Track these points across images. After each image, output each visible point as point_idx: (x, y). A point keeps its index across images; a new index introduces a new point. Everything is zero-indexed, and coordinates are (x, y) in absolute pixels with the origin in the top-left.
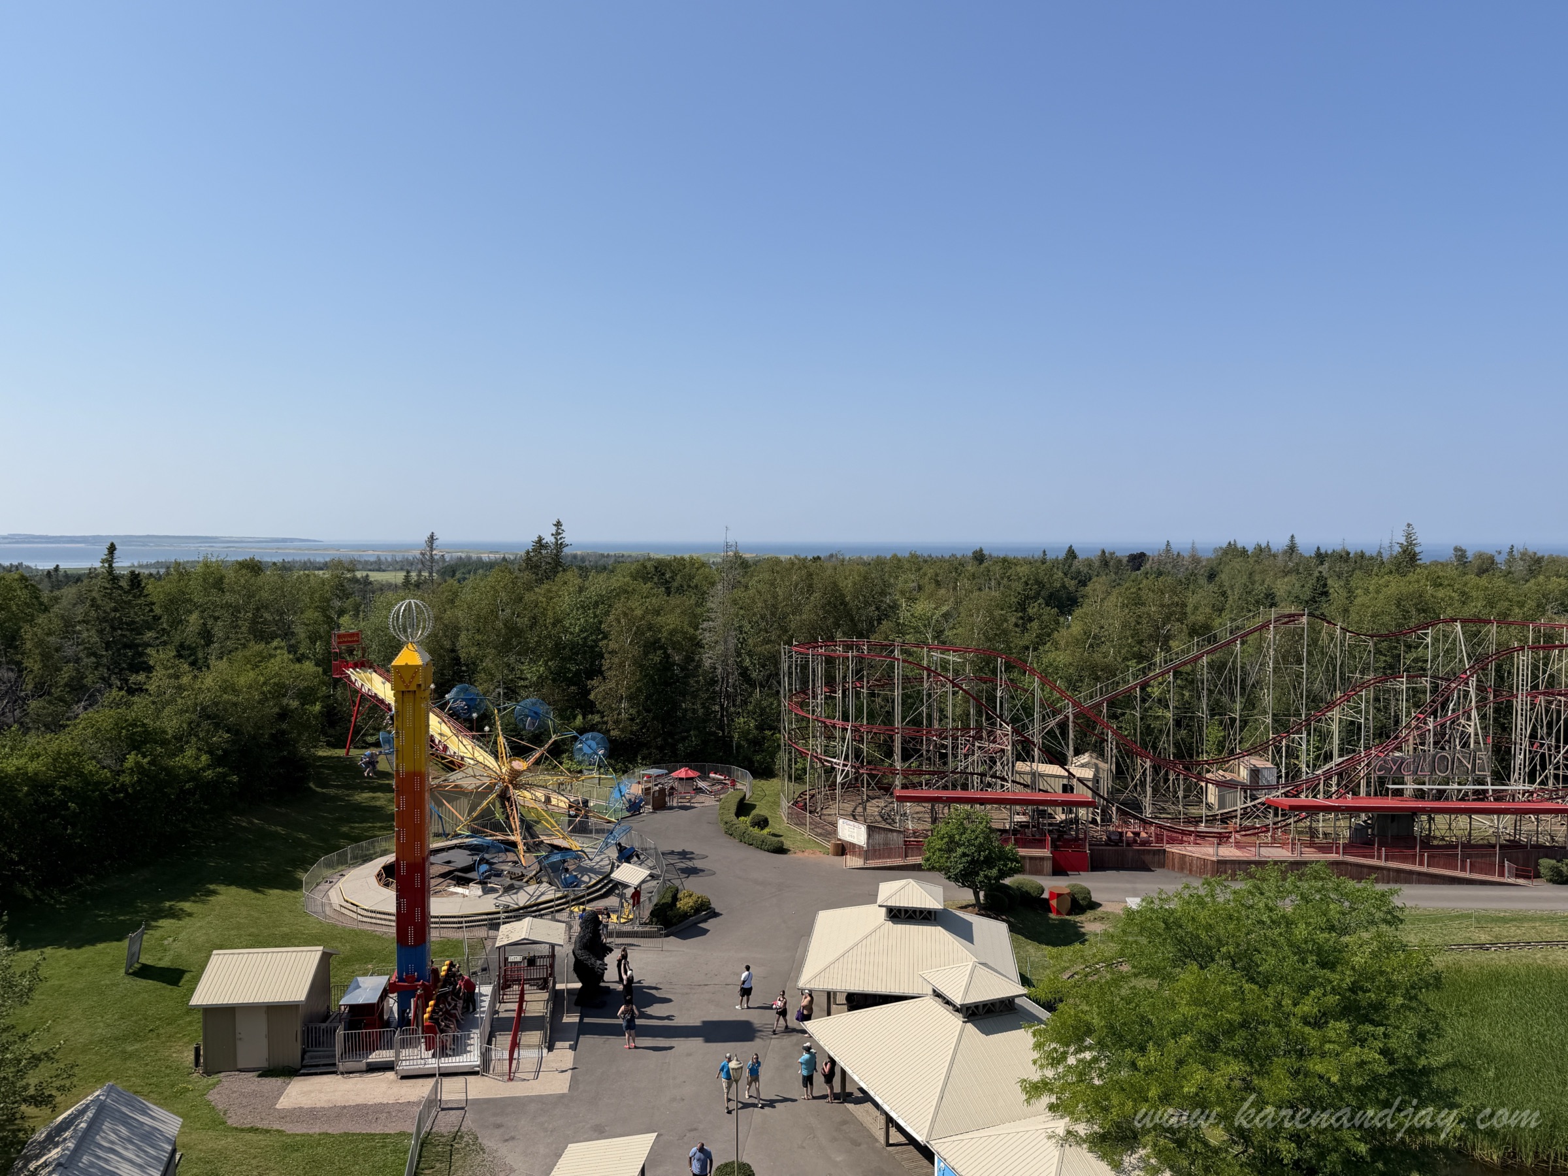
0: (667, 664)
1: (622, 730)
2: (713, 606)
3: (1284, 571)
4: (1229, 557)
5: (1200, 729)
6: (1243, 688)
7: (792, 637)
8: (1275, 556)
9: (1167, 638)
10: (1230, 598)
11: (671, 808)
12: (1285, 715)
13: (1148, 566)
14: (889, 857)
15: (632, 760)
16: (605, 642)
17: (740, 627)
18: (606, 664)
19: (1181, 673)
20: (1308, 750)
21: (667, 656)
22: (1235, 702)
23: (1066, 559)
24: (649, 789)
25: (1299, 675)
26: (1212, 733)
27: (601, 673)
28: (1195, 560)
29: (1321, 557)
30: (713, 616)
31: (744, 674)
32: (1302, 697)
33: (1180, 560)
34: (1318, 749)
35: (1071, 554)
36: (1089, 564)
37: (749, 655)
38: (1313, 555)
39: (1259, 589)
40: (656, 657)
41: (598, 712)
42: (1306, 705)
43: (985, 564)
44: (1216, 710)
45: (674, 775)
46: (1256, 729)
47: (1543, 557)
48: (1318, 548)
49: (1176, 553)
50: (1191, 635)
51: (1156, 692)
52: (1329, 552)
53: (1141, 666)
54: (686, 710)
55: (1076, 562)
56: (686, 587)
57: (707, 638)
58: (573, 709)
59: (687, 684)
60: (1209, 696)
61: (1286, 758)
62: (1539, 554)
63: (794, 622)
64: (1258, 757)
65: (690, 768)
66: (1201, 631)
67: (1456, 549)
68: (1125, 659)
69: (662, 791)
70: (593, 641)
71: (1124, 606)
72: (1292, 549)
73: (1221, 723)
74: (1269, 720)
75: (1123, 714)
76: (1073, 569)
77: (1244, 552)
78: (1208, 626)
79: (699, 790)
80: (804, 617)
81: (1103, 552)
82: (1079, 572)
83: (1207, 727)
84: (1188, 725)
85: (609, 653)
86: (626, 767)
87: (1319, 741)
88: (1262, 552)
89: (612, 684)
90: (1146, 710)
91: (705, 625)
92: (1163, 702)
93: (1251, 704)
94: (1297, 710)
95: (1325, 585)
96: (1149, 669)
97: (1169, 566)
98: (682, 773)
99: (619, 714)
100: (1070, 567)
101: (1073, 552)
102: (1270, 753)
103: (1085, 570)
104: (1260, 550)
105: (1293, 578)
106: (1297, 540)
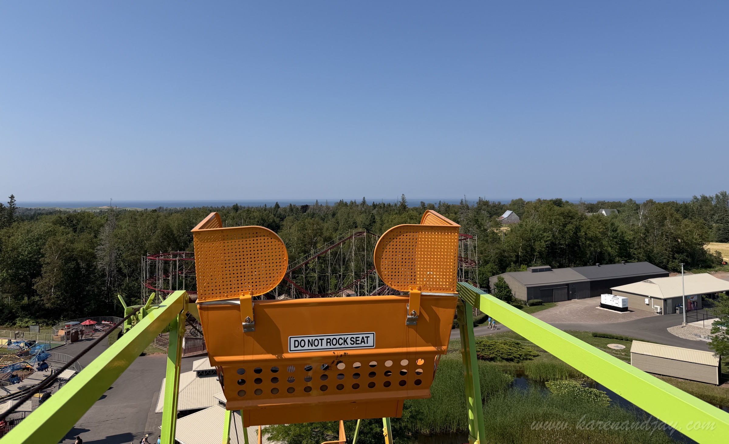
0: (78, 268)
1: (52, 304)
2: (103, 238)
3: (360, 212)
4: (341, 206)
5: (328, 281)
6: (344, 261)
7: (146, 252)
8: (358, 206)
9: (316, 243)
10: (340, 224)
11: (82, 340)
12: (360, 272)
13: (309, 211)
14: (195, 351)
15: (58, 319)
16: (43, 259)
17: (118, 248)
18: (43, 270)
19: (321, 257)
20: (367, 285)
21: (78, 264)
22: (340, 268)
23: (275, 208)
24: (70, 332)
25: (364, 256)
26: (333, 281)
27: (41, 275)
28: (328, 208)
29: (375, 206)
30: (103, 243)
31: (120, 270)
32: (365, 264)
33: (322, 207)
34: (371, 285)
35: (277, 206)
36: (285, 210)
37: (123, 261)
38: (372, 205)
39: (351, 221)
40: (72, 265)
41: (38, 295)
42: (366, 267)
43: (239, 212)
44: (334, 271)
45: (83, 324)
46: (349, 278)
47: (450, 205)
48: (374, 202)
49: (320, 205)
50: (324, 242)
51: (311, 266)
52: (378, 204)
53: (305, 255)
54: (89, 291)
55: (279, 209)
56: (85, 228)
57: (99, 254)
58: (23, 294)
59: (90, 278)
60: (331, 266)
61: (360, 289)
62: (449, 204)
63: (147, 244)
64: (349, 290)
65: (91, 320)
66: (328, 240)
67: (422, 202)
68: (299, 253)
69: (76, 333)
70: (36, 258)
71: (298, 230)
72: (364, 202)
73: (336, 276)
74: (353, 274)
75: (298, 276)
76: (278, 213)
77: (346, 204)
78: (331, 237)
79: (96, 330)
80: (152, 242)
81: (291, 205)
82: (280, 214)
83: (331, 279)
84: (323, 279)
85: (45, 264)
86: (54, 322)
87: (371, 281)
88: (353, 204)
89: (47, 280)
90: (307, 274)
91: (99, 247)
92: (313, 270)
93: (347, 268)
94: (363, 270)
95: (374, 219)
96: (308, 256)
97: (317, 211)
98: (87, 322)
99: (51, 295)
100: (277, 212)
101: (278, 205)
102: (354, 288)
103: (283, 213)
104: (352, 203)
105: (363, 215)
106: (366, 199)
